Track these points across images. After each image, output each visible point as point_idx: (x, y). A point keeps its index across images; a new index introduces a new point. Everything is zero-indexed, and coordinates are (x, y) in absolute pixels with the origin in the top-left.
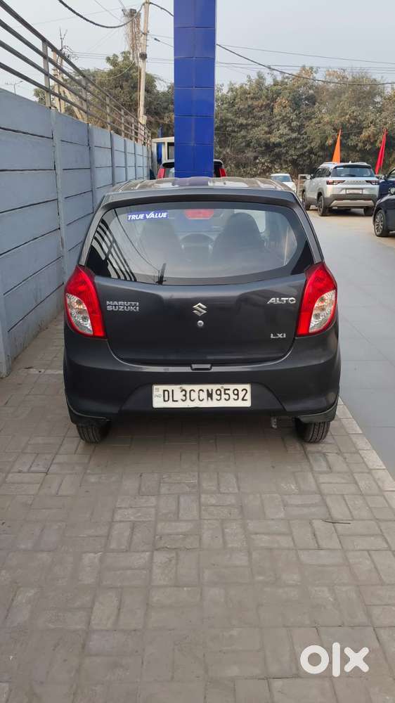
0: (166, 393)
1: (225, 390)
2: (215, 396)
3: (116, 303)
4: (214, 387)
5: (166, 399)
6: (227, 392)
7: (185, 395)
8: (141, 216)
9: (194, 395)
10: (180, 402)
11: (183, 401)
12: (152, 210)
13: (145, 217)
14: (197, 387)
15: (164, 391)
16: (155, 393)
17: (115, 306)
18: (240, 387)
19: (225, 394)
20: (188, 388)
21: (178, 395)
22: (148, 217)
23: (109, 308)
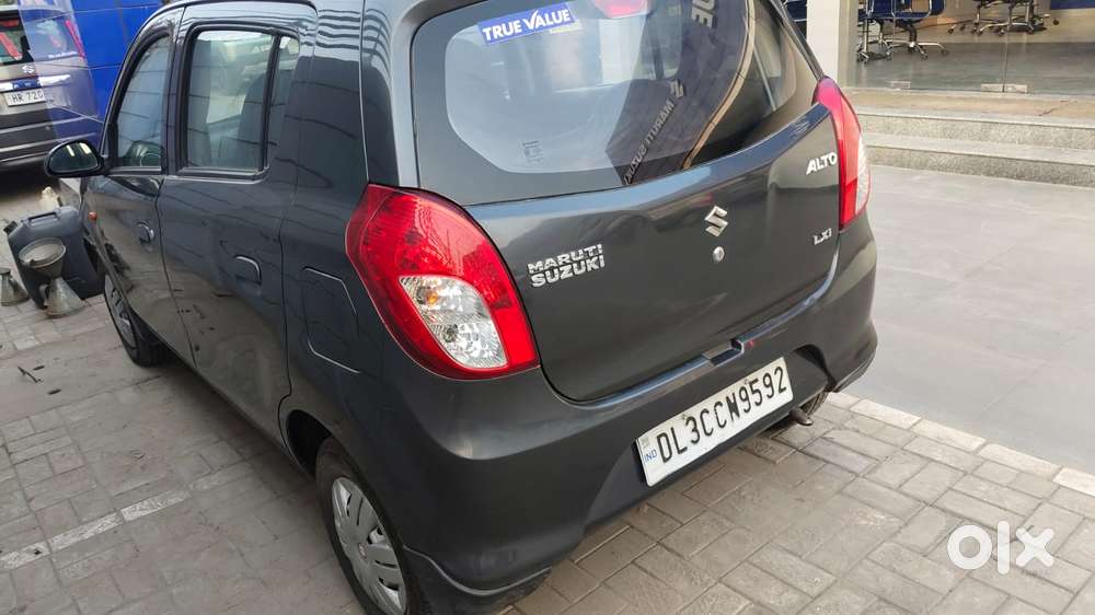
0: (663, 439)
1: (751, 384)
2: (741, 406)
3: (550, 261)
4: (735, 388)
5: (667, 455)
6: (755, 387)
7: (695, 430)
8: (515, 26)
9: (710, 421)
10: (692, 448)
11: (694, 442)
12: (536, 8)
13: (523, 26)
14: (708, 403)
15: (659, 438)
16: (644, 451)
17: (551, 269)
18: (770, 368)
19: (754, 392)
20: (694, 411)
21: (684, 434)
22: (530, 26)
23: (538, 281)
